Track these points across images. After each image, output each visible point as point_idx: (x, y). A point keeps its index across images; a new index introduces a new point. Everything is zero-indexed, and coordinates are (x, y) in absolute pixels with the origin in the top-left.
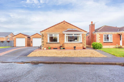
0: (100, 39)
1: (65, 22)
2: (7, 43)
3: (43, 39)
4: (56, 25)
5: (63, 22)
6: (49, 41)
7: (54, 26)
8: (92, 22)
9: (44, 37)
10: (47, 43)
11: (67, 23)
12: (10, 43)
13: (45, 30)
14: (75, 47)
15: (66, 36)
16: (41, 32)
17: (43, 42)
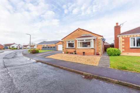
0: (124, 43)
1: (80, 29)
2: (53, 48)
3: (63, 45)
4: (72, 33)
5: (78, 29)
6: (67, 47)
7: (71, 34)
8: (117, 24)
9: (64, 44)
10: (66, 48)
11: (81, 29)
12: (55, 48)
13: (64, 38)
14: (84, 53)
15: (78, 42)
16: (62, 40)
17: (63, 47)
